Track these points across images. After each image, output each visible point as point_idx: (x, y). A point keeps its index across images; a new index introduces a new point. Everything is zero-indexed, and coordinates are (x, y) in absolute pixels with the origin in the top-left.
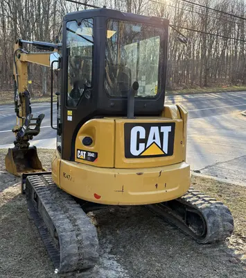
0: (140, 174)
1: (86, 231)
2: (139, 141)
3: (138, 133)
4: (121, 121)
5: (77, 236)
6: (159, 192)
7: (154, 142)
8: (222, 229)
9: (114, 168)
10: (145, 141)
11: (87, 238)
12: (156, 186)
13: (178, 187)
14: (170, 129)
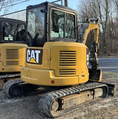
6: (28, 78)
13: (37, 79)
14: (39, 52)
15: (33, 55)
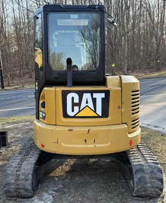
0: (70, 130)
1: (24, 169)
2: (74, 105)
3: (73, 98)
4: (60, 89)
5: (17, 171)
6: (88, 146)
7: (87, 106)
8: (149, 185)
9: (56, 125)
10: (79, 105)
11: (24, 174)
12: (85, 140)
13: (109, 144)
14: (103, 95)
15: (87, 103)
